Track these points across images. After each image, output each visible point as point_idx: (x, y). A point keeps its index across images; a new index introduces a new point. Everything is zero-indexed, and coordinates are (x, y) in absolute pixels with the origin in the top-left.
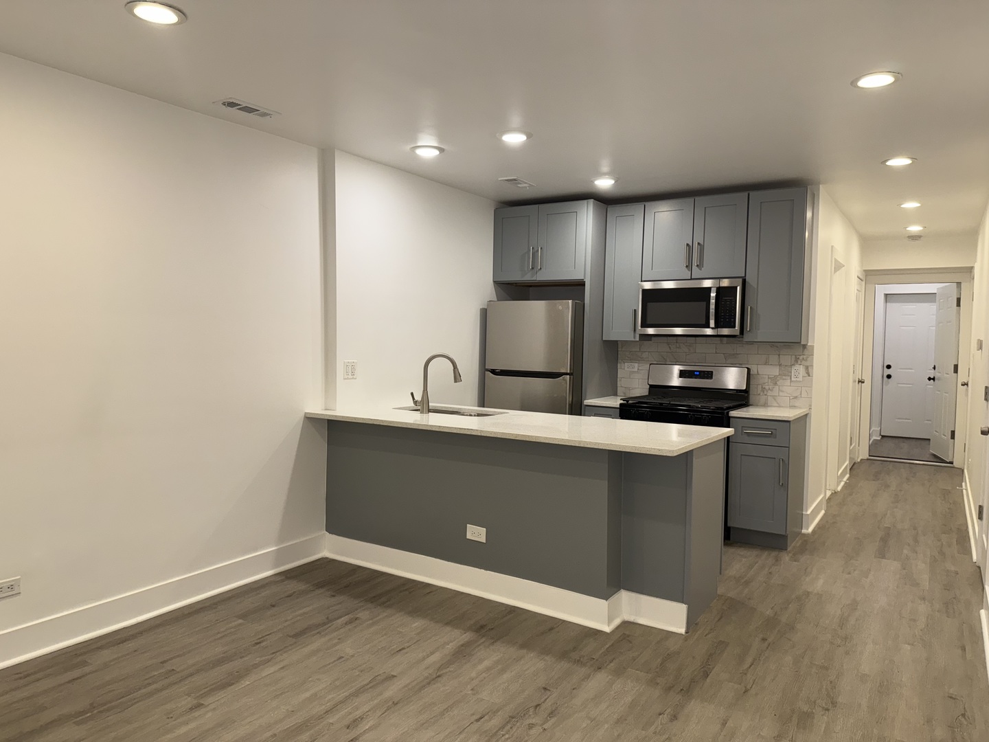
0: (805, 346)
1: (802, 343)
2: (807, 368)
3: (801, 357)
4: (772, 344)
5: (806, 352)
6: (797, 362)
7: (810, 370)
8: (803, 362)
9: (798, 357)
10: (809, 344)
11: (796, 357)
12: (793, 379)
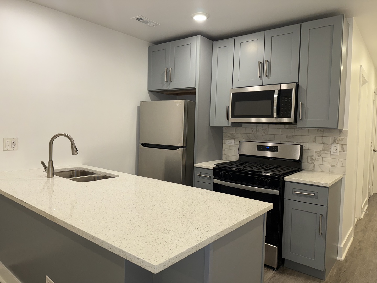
0: (341, 131)
1: (339, 128)
2: (342, 146)
3: (338, 139)
4: (319, 129)
5: (342, 135)
6: (335, 141)
7: (344, 147)
8: (340, 141)
9: (336, 138)
10: (344, 130)
11: (334, 138)
12: (332, 154)
